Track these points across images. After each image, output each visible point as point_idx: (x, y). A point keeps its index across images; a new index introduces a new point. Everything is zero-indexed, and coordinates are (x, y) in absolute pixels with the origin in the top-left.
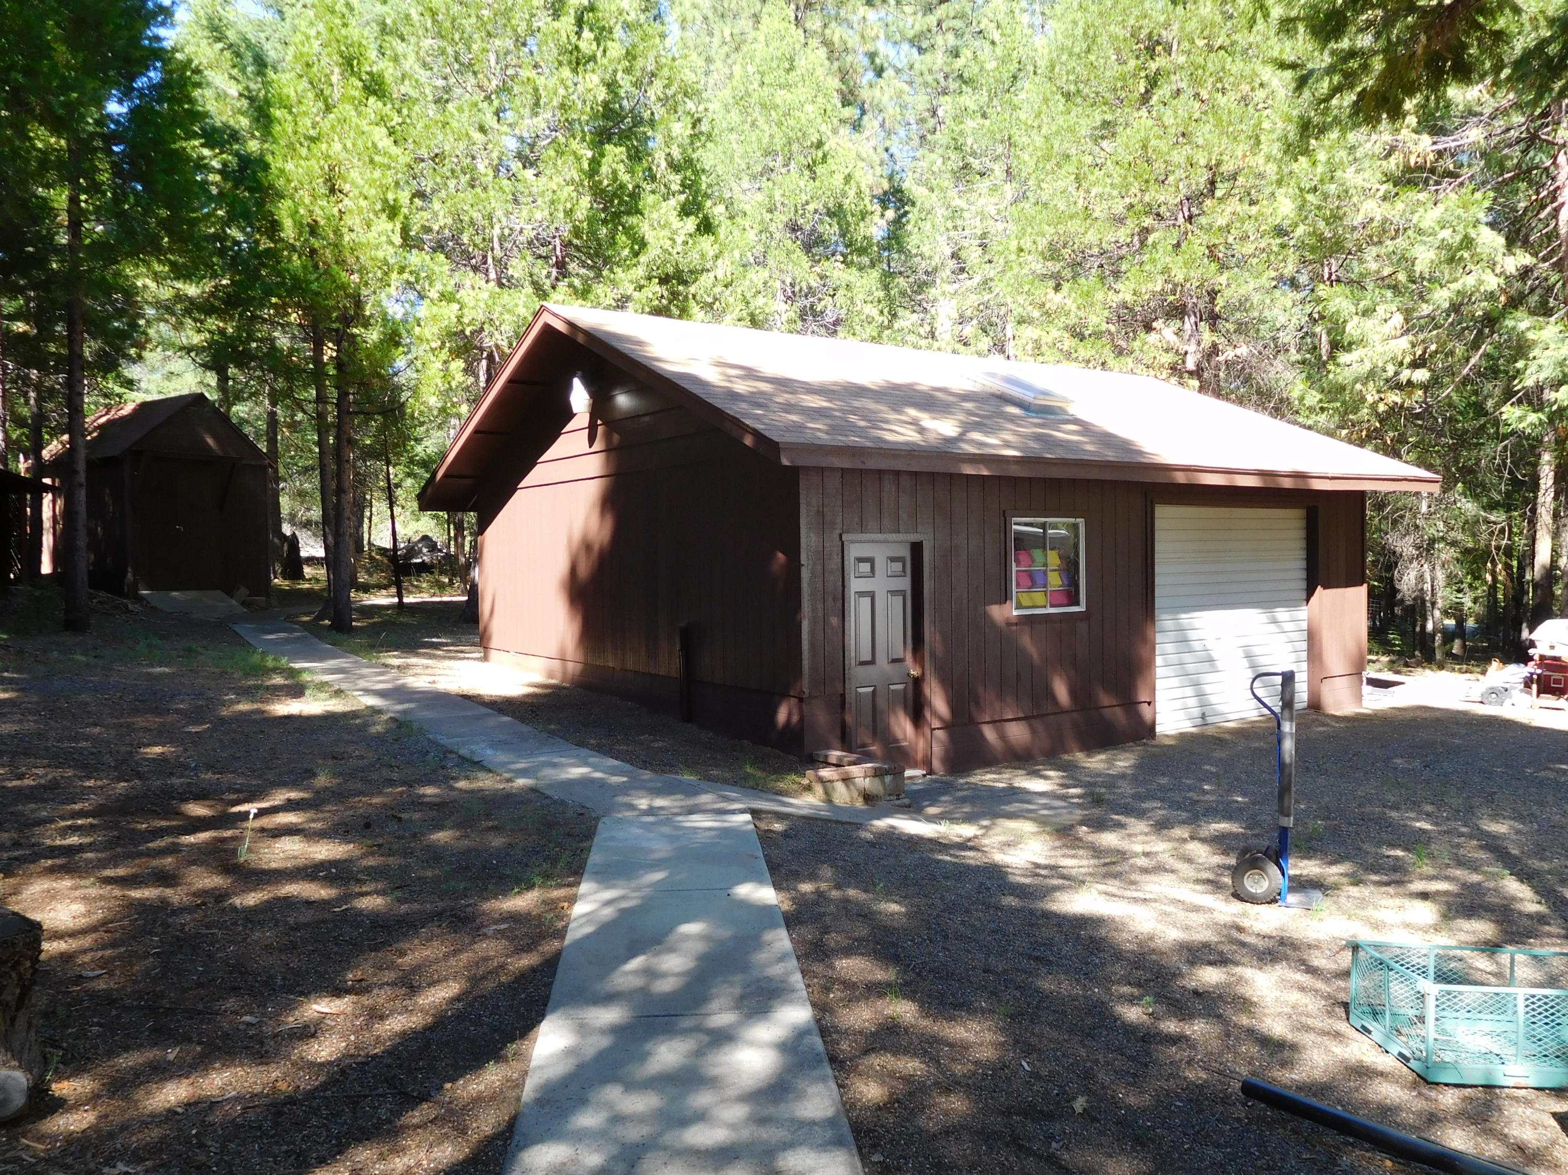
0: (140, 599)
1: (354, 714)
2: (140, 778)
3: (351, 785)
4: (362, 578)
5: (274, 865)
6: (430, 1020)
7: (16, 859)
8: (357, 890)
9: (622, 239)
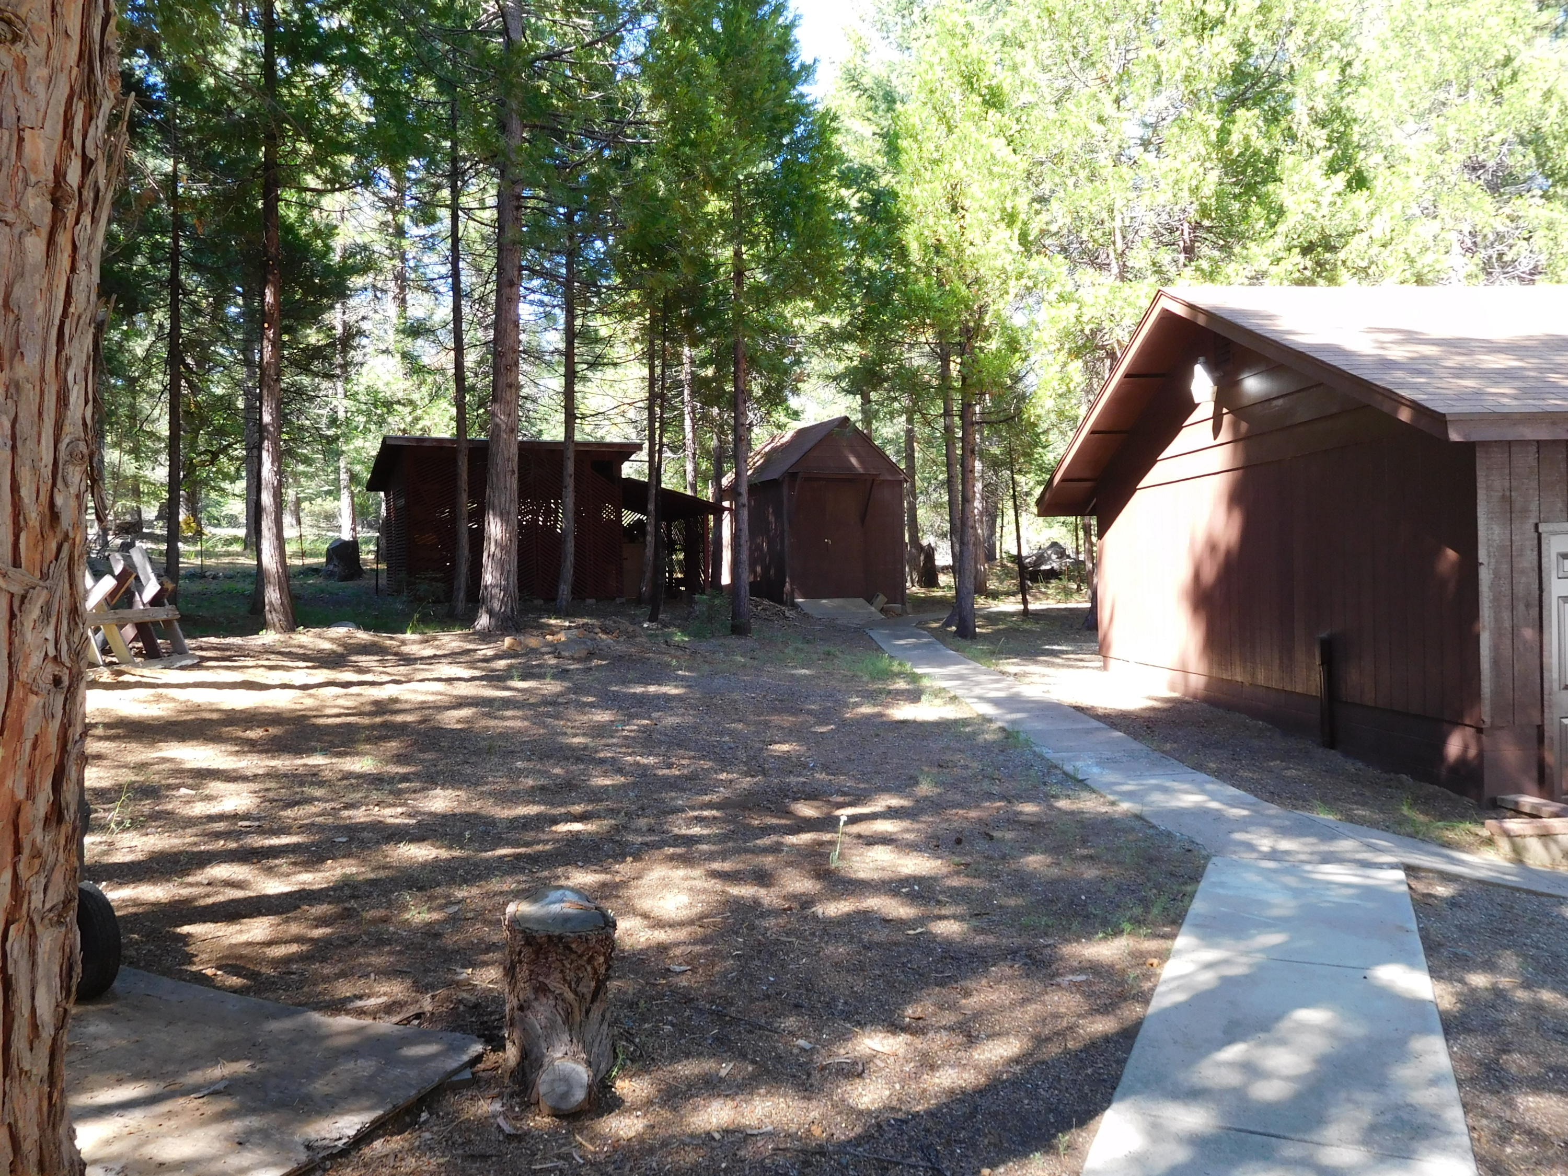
0: (794, 606)
1: (965, 722)
2: (765, 775)
3: (950, 796)
4: (992, 585)
5: (862, 875)
6: (983, 1080)
7: (646, 844)
8: (936, 912)
9: (1256, 210)
